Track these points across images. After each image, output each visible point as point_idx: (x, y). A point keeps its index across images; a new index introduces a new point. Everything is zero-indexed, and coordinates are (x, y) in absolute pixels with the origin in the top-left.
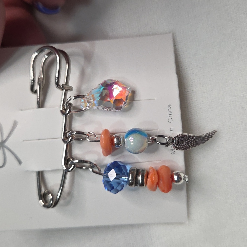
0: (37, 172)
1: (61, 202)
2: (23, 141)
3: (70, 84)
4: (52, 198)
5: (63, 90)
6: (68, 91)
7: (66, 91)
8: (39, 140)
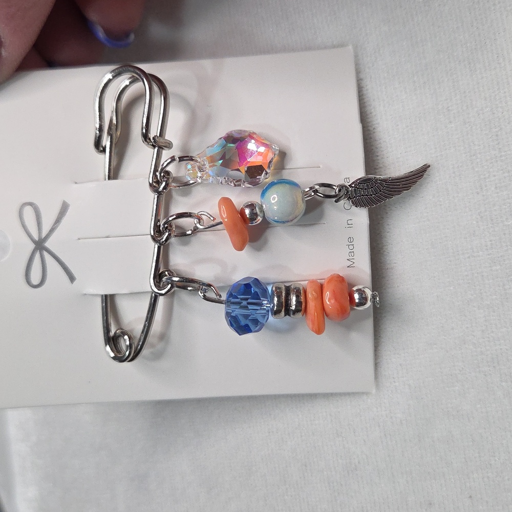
0: (102, 296)
1: (145, 352)
2: (79, 239)
3: (168, 136)
4: (131, 345)
5: (154, 147)
6: (163, 149)
7: (160, 148)
8: (108, 237)
